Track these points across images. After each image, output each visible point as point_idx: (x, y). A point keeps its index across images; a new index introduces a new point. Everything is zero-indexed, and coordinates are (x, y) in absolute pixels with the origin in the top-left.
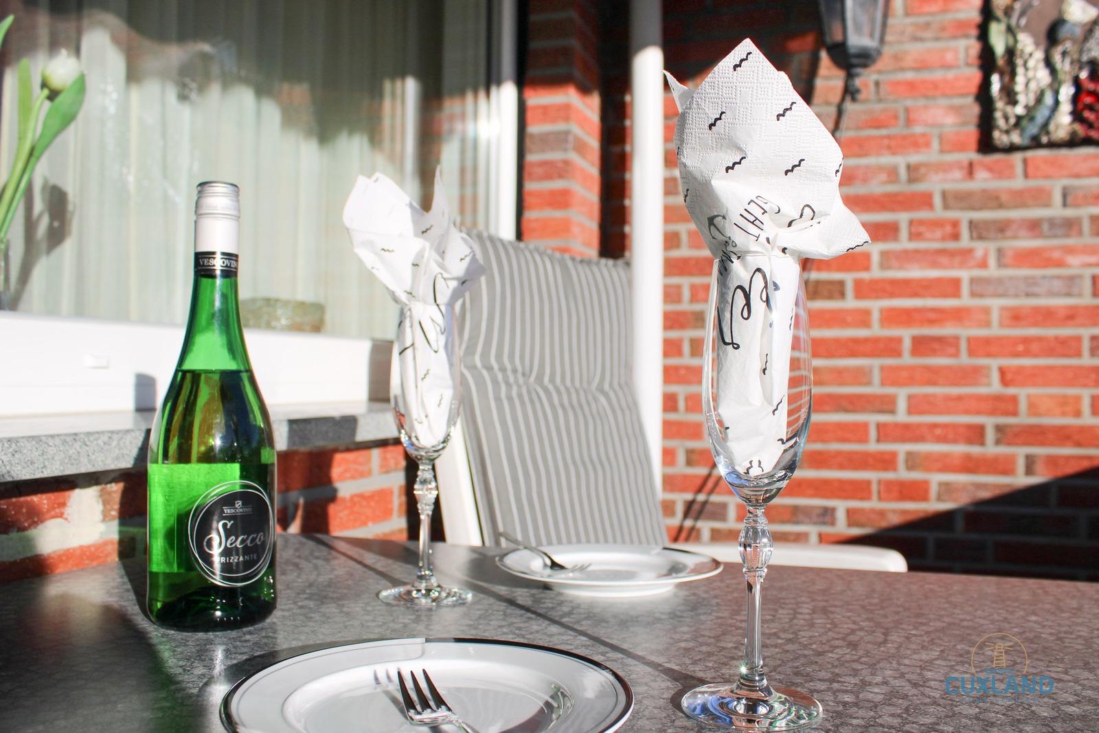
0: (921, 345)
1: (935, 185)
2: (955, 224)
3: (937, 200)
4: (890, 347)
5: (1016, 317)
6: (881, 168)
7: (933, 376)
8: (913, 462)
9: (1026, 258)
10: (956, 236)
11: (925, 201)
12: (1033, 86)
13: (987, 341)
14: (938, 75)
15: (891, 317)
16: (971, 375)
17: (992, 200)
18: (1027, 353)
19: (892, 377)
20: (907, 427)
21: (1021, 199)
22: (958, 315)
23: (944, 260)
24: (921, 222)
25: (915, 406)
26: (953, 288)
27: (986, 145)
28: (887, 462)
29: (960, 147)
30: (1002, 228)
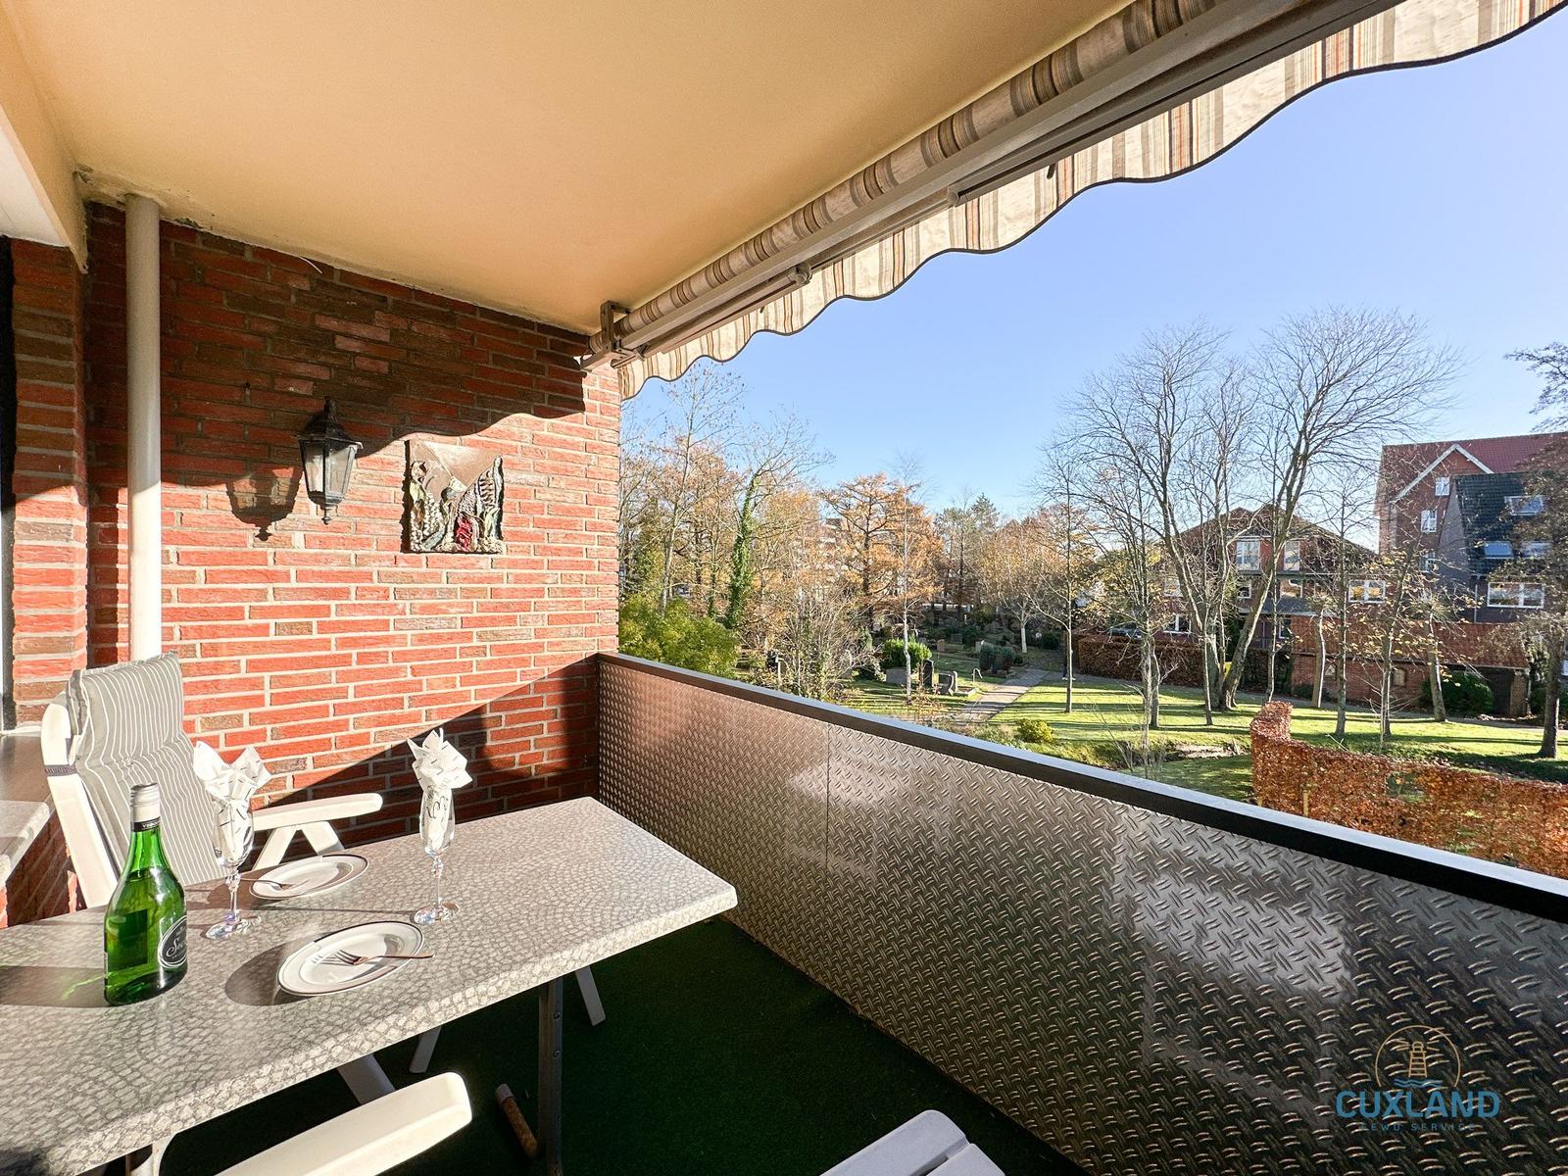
0: (362, 659)
1: (374, 568)
2: (386, 590)
3: (375, 577)
4: (345, 660)
5: (421, 640)
6: (338, 556)
7: (372, 674)
8: (357, 724)
9: (424, 609)
10: (387, 597)
11: (369, 577)
12: (433, 521)
13: (404, 653)
14: (378, 506)
15: (344, 643)
16: (396, 671)
17: (409, 578)
18: (428, 658)
19: (343, 677)
20: (354, 704)
21: (424, 577)
22: (387, 640)
23: (379, 610)
24: (364, 589)
25: (358, 692)
26: (385, 624)
27: (406, 547)
28: (341, 726)
29: (390, 548)
30: (414, 593)
